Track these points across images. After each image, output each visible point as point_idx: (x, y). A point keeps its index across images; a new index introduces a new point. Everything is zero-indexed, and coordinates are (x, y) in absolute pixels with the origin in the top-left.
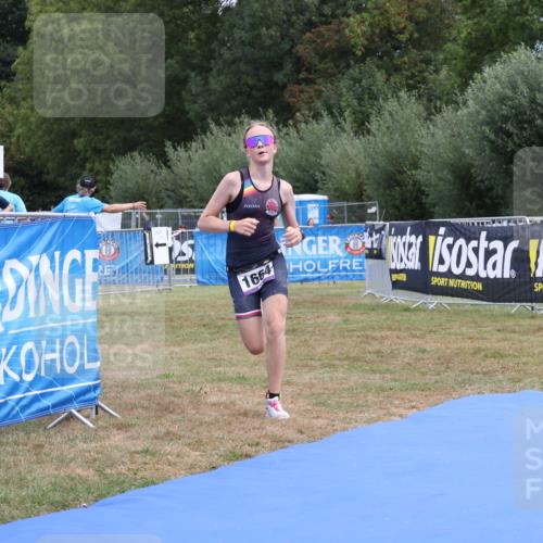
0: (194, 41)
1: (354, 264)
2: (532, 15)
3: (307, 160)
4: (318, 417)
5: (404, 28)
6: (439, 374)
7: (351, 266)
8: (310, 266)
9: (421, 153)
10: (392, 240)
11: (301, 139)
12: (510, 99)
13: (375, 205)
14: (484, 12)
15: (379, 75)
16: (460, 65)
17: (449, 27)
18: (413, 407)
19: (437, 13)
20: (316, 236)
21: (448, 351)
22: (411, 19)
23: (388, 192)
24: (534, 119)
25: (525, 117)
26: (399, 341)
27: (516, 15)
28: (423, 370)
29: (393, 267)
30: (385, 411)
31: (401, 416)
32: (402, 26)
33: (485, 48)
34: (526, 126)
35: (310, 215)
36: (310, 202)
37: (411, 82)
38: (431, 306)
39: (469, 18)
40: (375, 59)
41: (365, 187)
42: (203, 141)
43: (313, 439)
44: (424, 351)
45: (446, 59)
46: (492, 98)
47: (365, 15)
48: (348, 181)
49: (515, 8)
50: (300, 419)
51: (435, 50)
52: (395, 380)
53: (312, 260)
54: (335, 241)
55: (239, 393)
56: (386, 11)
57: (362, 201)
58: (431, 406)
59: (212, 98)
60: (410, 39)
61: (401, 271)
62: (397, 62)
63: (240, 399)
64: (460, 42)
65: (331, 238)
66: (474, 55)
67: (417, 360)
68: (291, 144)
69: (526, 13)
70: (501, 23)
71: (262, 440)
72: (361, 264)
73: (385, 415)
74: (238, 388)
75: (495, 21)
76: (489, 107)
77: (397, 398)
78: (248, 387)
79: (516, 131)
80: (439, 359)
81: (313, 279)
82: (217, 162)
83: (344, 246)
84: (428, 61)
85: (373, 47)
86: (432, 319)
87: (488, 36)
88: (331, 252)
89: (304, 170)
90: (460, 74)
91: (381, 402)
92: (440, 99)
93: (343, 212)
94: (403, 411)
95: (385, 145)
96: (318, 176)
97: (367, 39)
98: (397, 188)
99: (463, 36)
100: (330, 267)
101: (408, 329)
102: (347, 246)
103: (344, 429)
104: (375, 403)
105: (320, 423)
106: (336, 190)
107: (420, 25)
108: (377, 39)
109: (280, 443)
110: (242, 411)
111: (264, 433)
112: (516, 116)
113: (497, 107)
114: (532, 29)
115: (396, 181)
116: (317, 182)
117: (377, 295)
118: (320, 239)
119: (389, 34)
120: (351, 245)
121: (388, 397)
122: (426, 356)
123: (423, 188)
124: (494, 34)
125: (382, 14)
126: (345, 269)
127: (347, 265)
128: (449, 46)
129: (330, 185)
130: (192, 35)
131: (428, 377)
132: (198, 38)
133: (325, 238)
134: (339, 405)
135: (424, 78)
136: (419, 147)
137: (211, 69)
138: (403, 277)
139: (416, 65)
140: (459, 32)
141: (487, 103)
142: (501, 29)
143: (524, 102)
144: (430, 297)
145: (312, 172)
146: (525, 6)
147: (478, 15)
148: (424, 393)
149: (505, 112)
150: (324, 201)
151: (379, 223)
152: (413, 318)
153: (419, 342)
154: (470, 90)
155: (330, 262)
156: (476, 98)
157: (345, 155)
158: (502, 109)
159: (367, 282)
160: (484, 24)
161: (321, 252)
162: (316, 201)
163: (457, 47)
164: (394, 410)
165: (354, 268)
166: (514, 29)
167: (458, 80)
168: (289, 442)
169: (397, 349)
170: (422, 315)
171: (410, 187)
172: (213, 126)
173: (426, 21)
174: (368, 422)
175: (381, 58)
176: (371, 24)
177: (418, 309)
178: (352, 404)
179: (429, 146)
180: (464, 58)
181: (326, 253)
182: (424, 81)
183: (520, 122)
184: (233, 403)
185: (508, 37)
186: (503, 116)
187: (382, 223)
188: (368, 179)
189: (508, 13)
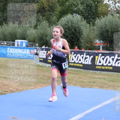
0: (2, 5)
1: (32, 56)
2: (73, 7)
3: (24, 33)
4: (21, 87)
5: (47, 7)
6: (47, 80)
7: (31, 56)
8: (22, 55)
9: (48, 34)
10: (41, 51)
11: (23, 28)
12: (67, 25)
13: (37, 44)
14: (63, 6)
15: (41, 16)
16: (58, 16)
17: (56, 8)
18: (41, 87)
19: (54, 5)
20: (24, 49)
21: (50, 76)
22: (48, 5)
23: (40, 41)
24: (72, 29)
25: (70, 29)
26: (40, 73)
27: (70, 7)
28: (44, 79)
29: (40, 57)
30: (35, 87)
31: (38, 88)
32: (46, 7)
33: (63, 13)
34: (70, 31)
35: (23, 45)
36: (24, 42)
37: (47, 19)
38: (47, 66)
39: (60, 7)
40: (40, 13)
41: (36, 40)
42: (2, 26)
43: (19, 92)
44: (45, 75)
45: (55, 15)
46: (63, 24)
47: (39, 4)
48: (32, 38)
49: (70, 6)
50: (16, 87)
51: (53, 13)
52: (38, 81)
53: (23, 54)
54: (28, 51)
55: (4, 81)
56: (43, 3)
57: (35, 43)
58: (45, 87)
59: (4, 18)
60: (48, 10)
61: (42, 58)
62: (45, 14)
63: (4, 82)
64: (58, 11)
65: (27, 50)
66: (61, 14)
67: (43, 77)
68: (21, 29)
69: (72, 7)
70: (67, 8)
71: (8, 91)
72: (33, 56)
73: (35, 88)
74: (4, 80)
75: (66, 8)
76: (63, 26)
77: (38, 85)
78: (6, 79)
79: (68, 31)
80: (48, 77)
81: (23, 58)
82: (4, 31)
83: (30, 52)
84: (51, 15)
85: (40, 10)
86: (47, 69)
87: (64, 11)
88: (27, 53)
89: (23, 35)
90: (58, 18)
91: (35, 85)
92: (53, 23)
93: (30, 45)
94: (39, 87)
95: (40, 31)
96: (26, 37)
97: (39, 9)
98: (42, 41)
99: (59, 10)
100: (27, 56)
101: (42, 70)
102: (31, 52)
103: (26, 90)
104: (33, 85)
105: (21, 88)
106: (29, 40)
107: (50, 7)
108: (41, 9)
109: (12, 92)
110: (4, 84)
111: (9, 89)
112: (68, 28)
113: (65, 26)
114: (73, 10)
115: (42, 39)
116: (25, 38)
117: (36, 63)
118: (25, 50)
119: (43, 8)
120: (32, 52)
121: (36, 84)
122: (45, 76)
123: (48, 41)
124: (65, 11)
125: (42, 4)
126: (30, 57)
127: (30, 56)
128: (56, 12)
129: (28, 39)
130: (1, 4)
131: (45, 81)
132: (3, 5)
133: (26, 50)
134: (25, 85)
135: (50, 18)
136: (48, 33)
137: (5, 12)
138: (42, 59)
139: (48, 15)
140: (58, 10)
141: (62, 25)
142: (67, 10)
143: (70, 26)
144: (47, 64)
145: (24, 36)
146: (72, 5)
147: (62, 6)
148: (44, 84)
149: (66, 27)
150: (27, 42)
151: (38, 48)
152: (43, 68)
153: (44, 73)
154: (59, 22)
155: (27, 55)
156: (60, 24)
157: (32, 33)
158: (65, 27)
159: (34, 60)
160: (63, 8)
161: (25, 53)
162: (25, 42)
163: (57, 12)
164: (37, 87)
165: (32, 57)
166: (70, 10)
167: (57, 19)
168: (14, 92)
169: (39, 74)
170: (45, 68)
171: (45, 41)
172: (4, 24)
173: (51, 6)
174: (31, 89)
175: (41, 13)
176: (40, 6)
177: (44, 67)
178: (28, 85)
179: (50, 33)
180: (59, 15)
181: (26, 53)
182: (50, 19)
183: (69, 30)
184: (3, 83)
185: (68, 12)
186: (66, 28)
187: (39, 48)
188: (36, 38)
189: (69, 7)
